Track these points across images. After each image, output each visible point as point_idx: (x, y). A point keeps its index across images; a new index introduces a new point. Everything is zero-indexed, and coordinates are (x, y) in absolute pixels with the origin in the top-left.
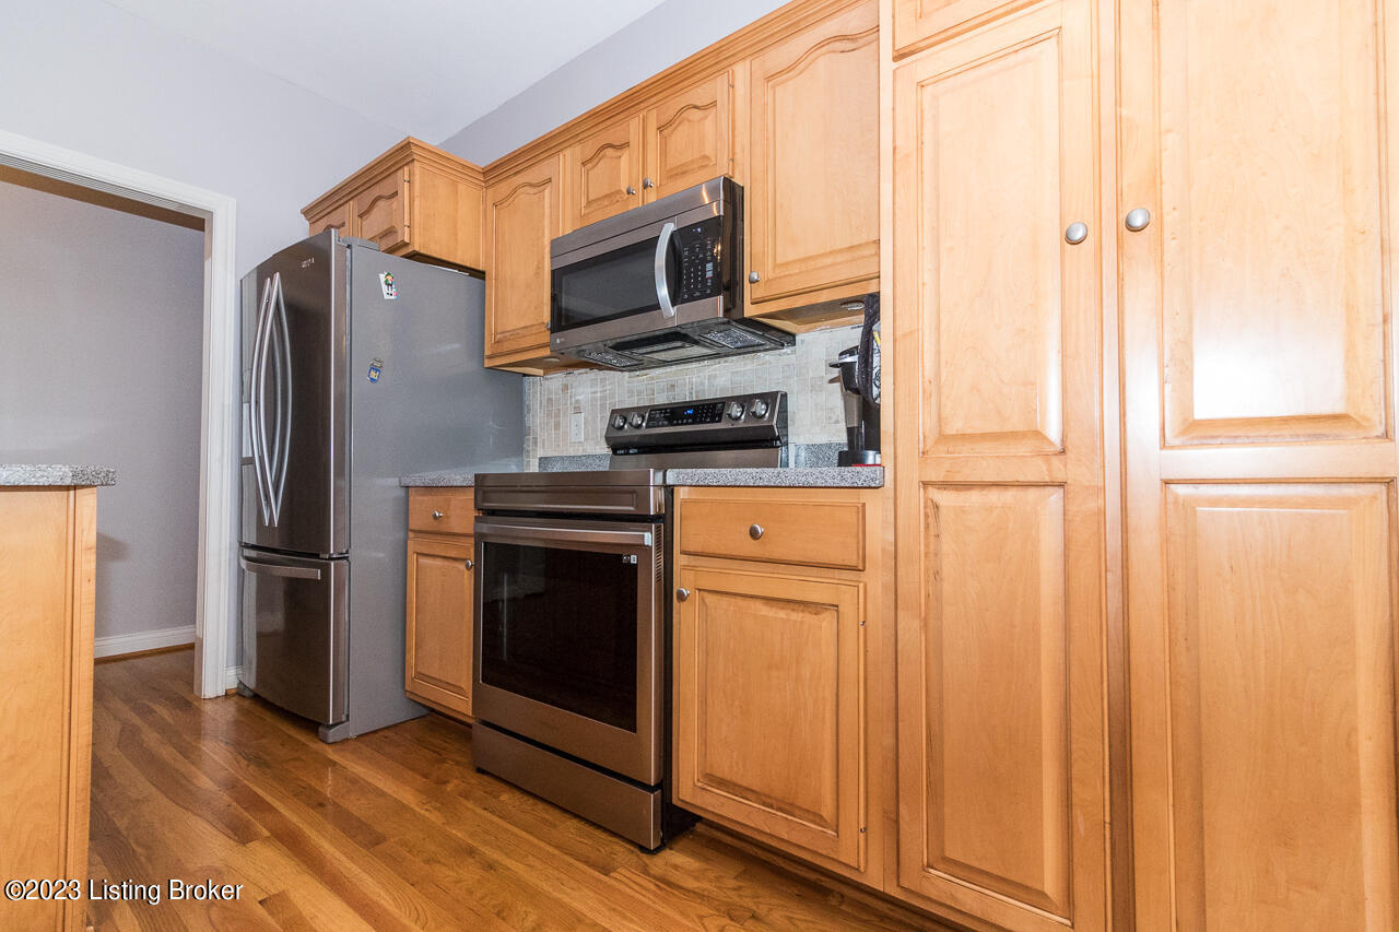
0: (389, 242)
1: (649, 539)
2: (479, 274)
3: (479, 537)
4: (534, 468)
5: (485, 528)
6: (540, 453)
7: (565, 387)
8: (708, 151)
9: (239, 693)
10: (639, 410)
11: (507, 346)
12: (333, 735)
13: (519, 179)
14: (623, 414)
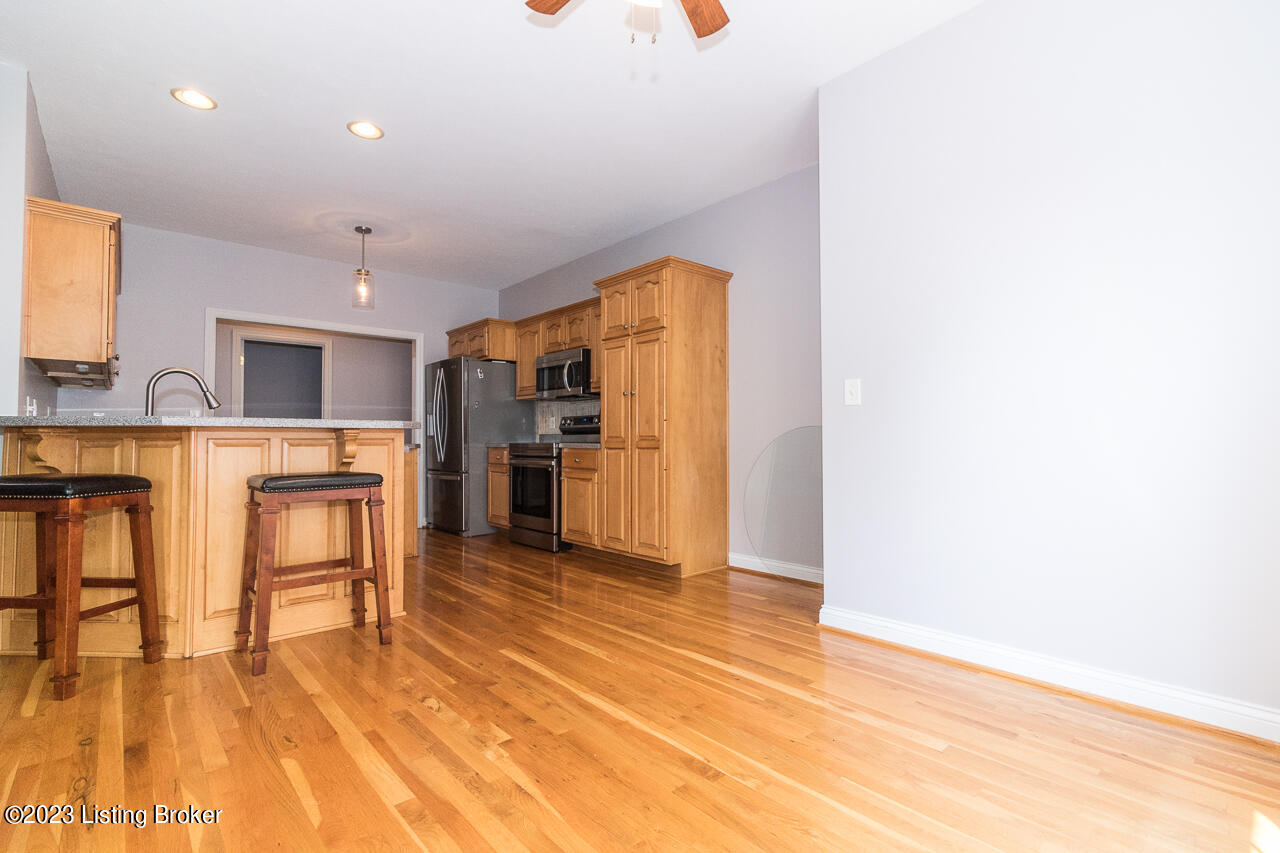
0: (479, 355)
1: (553, 463)
2: (514, 363)
3: (510, 464)
4: (538, 441)
5: (513, 461)
6: (540, 433)
7: (548, 406)
8: (582, 335)
9: (427, 528)
10: (570, 419)
11: (525, 392)
12: (464, 534)
13: (527, 329)
14: (565, 419)
